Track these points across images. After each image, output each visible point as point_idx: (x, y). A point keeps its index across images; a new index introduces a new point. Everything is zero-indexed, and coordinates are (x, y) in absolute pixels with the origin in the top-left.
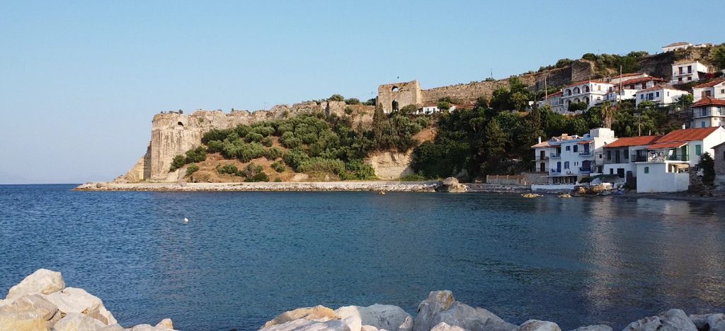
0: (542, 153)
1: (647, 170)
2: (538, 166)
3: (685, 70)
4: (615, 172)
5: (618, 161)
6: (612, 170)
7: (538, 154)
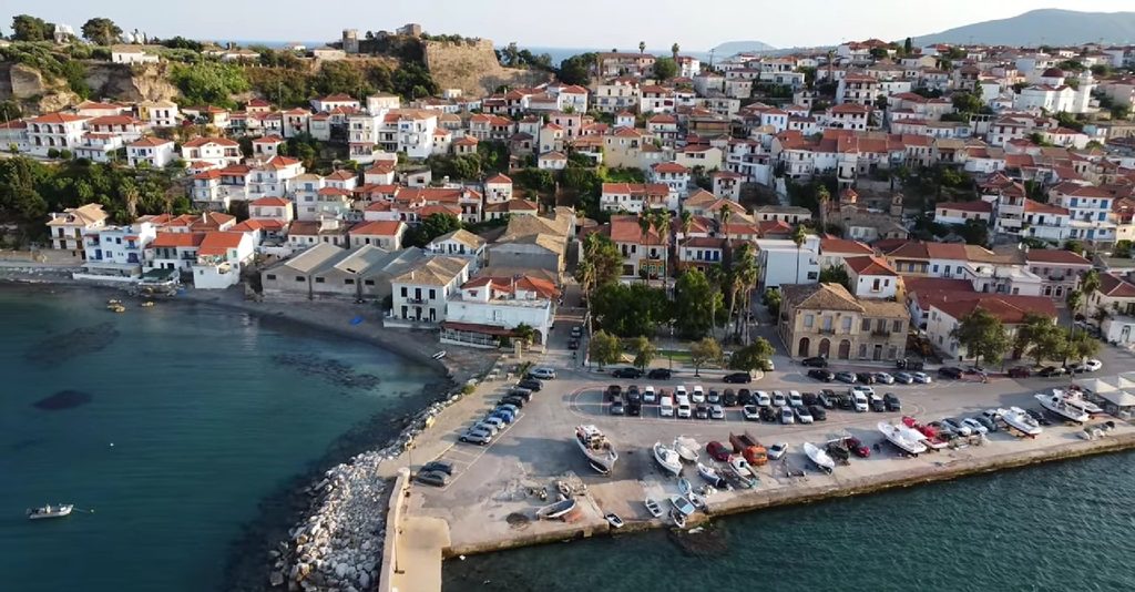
0: (61, 231)
1: (202, 272)
2: (57, 244)
3: (162, 114)
4: (166, 267)
5: (167, 257)
6: (162, 265)
7: (55, 232)
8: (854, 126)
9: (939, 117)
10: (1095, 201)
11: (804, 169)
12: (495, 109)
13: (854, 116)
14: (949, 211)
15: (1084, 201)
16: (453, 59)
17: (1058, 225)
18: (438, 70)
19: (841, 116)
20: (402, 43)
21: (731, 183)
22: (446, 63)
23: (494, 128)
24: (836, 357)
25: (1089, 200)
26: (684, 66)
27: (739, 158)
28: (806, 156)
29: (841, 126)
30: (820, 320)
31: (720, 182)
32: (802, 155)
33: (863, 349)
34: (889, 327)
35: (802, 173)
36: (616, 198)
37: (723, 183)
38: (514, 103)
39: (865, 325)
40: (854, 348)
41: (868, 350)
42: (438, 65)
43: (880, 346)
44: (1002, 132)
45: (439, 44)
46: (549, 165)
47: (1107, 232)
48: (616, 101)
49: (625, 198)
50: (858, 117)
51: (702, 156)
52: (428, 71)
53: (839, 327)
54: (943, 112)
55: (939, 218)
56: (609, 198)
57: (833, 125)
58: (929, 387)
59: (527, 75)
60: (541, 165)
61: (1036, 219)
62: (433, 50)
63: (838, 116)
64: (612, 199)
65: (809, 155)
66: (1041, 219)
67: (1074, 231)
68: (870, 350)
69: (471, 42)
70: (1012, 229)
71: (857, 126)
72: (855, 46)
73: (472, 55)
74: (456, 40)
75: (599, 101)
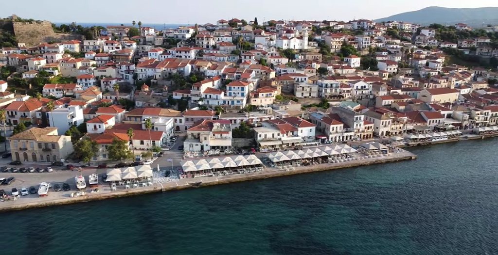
8: (186, 57)
9: (231, 52)
10: (239, 88)
11: (144, 76)
12: (33, 52)
13: (186, 52)
14: (177, 93)
15: (234, 88)
16: (28, 30)
17: (217, 99)
18: (20, 35)
19: (180, 52)
20: (4, 23)
21: (109, 83)
22: (25, 32)
23: (20, 60)
24: (32, 161)
25: (236, 87)
26: (146, 31)
27: (123, 72)
28: (143, 70)
29: (181, 57)
30: (21, 144)
31: (104, 82)
32: (142, 70)
33: (42, 156)
34: (50, 147)
35: (144, 78)
36: (49, 90)
37: (105, 83)
38: (42, 49)
39: (40, 145)
40: (38, 156)
41: (44, 157)
42: (20, 33)
43: (48, 155)
44: (245, 58)
45: (20, 23)
46: (28, 76)
47: (240, 102)
48: (92, 47)
49: (53, 90)
50: (187, 52)
51: (105, 71)
52: (14, 35)
53: (28, 146)
54: (232, 50)
55: (174, 97)
56: (46, 90)
57: (177, 56)
58: (50, 173)
59: (69, 36)
60: (24, 77)
61: (208, 97)
62: (17, 26)
63: (179, 52)
64: (48, 91)
65: (145, 70)
66: (210, 96)
67: (224, 102)
68: (45, 157)
69: (38, 22)
70: (195, 101)
71: (188, 57)
72: (222, 22)
73: (39, 28)
74: (31, 21)
75: (85, 47)
